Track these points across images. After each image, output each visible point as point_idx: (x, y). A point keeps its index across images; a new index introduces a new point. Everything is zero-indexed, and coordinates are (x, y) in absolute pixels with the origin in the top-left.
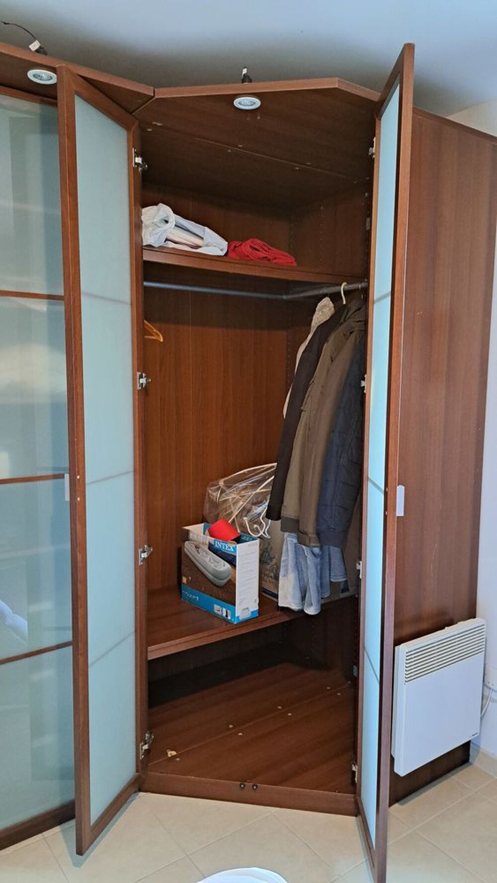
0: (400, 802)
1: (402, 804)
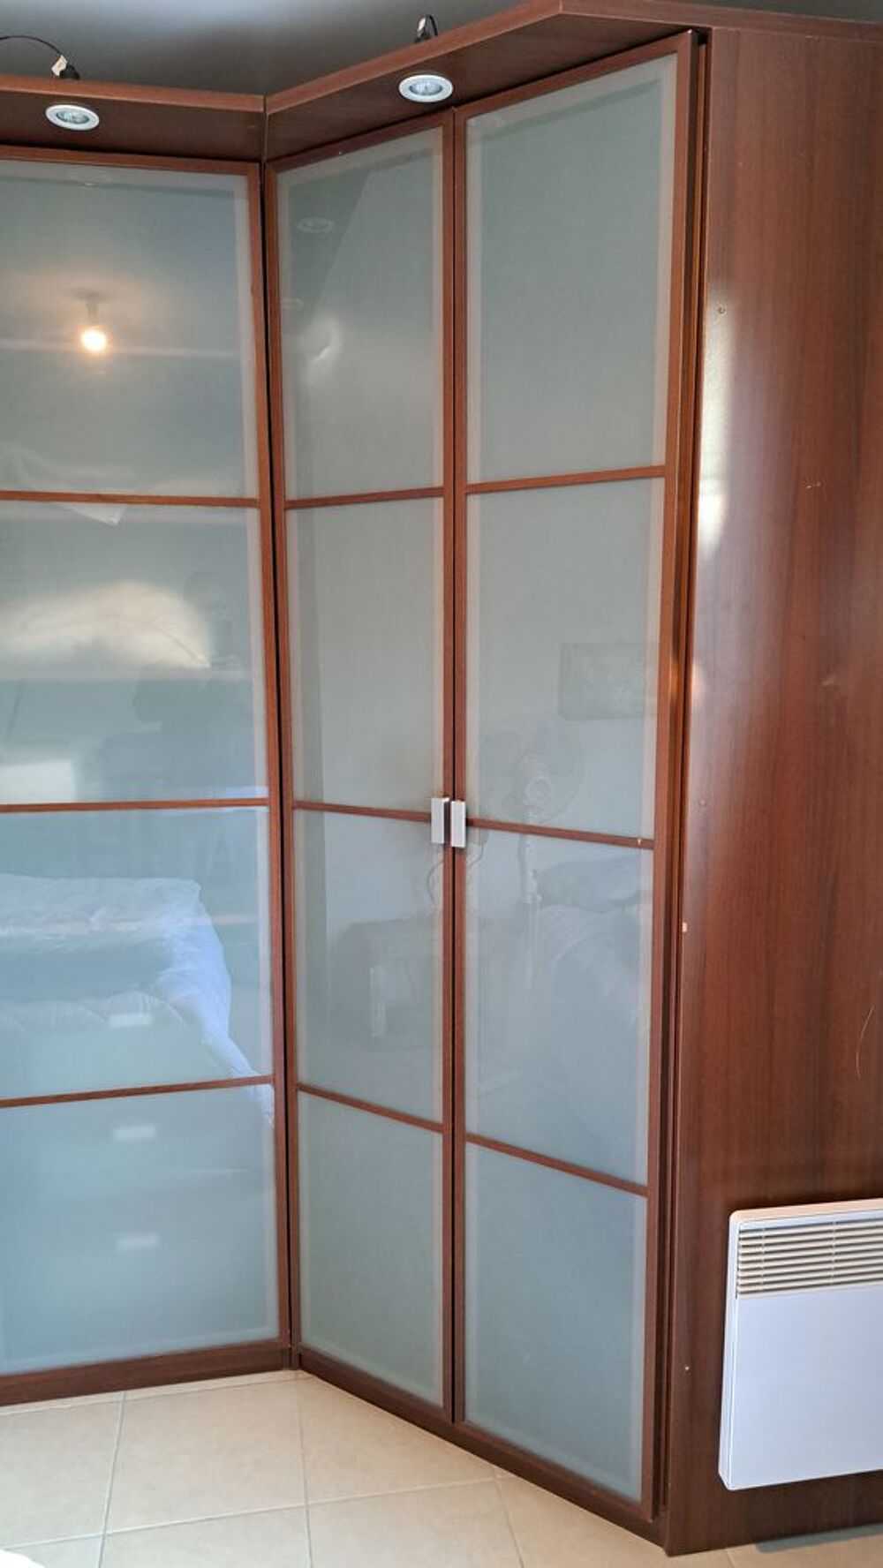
0: (762, 1544)
1: (762, 1551)
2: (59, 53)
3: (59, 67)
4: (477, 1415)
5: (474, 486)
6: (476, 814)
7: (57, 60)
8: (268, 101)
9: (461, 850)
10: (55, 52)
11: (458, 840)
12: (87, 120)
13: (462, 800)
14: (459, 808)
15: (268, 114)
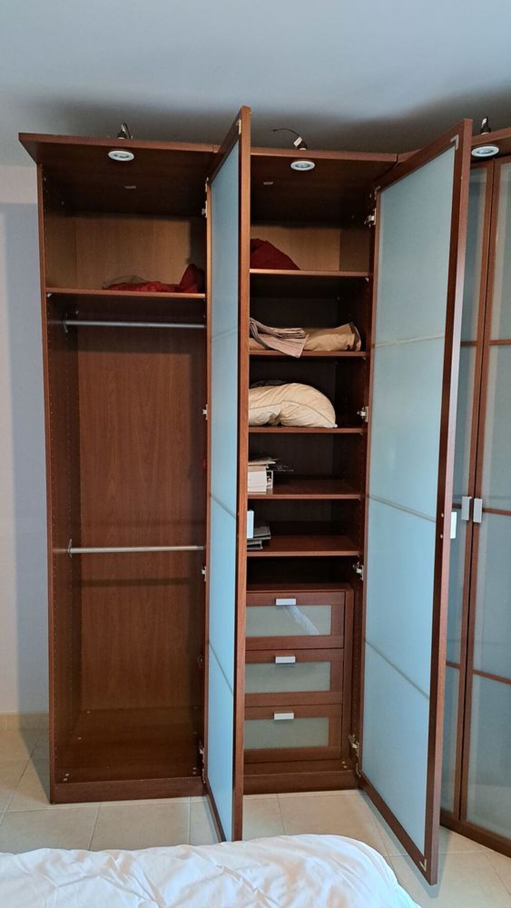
2: (298, 136)
3: (297, 142)
4: (473, 817)
5: (496, 341)
6: (488, 506)
7: (297, 139)
8: (399, 156)
9: (478, 524)
10: (296, 135)
11: (477, 518)
12: (309, 166)
13: (480, 498)
14: (478, 503)
15: (399, 162)
